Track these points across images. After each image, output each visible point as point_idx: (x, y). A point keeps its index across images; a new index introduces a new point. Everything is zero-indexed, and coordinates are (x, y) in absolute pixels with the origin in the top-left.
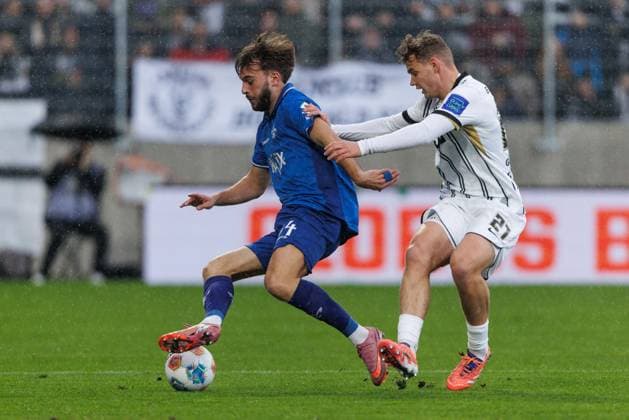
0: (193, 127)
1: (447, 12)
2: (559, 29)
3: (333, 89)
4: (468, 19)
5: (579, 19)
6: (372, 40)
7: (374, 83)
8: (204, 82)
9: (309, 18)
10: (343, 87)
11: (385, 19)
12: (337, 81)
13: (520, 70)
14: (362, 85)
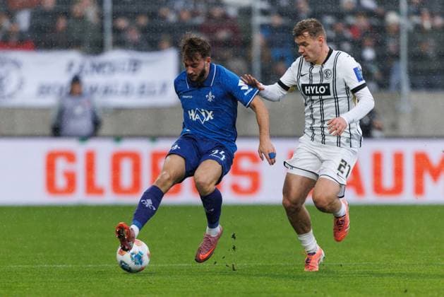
0: (10, 96)
1: (185, 16)
2: (263, 27)
3: (107, 69)
4: (199, 20)
5: (276, 20)
6: (134, 36)
7: (135, 65)
8: (17, 64)
9: (88, 20)
10: (113, 68)
11: (143, 21)
12: (110, 64)
13: (236, 56)
14: (126, 67)
